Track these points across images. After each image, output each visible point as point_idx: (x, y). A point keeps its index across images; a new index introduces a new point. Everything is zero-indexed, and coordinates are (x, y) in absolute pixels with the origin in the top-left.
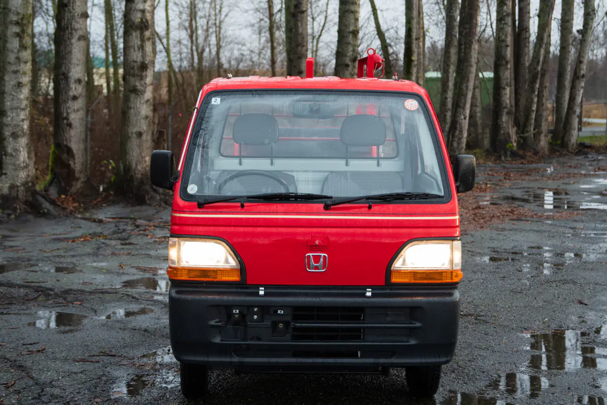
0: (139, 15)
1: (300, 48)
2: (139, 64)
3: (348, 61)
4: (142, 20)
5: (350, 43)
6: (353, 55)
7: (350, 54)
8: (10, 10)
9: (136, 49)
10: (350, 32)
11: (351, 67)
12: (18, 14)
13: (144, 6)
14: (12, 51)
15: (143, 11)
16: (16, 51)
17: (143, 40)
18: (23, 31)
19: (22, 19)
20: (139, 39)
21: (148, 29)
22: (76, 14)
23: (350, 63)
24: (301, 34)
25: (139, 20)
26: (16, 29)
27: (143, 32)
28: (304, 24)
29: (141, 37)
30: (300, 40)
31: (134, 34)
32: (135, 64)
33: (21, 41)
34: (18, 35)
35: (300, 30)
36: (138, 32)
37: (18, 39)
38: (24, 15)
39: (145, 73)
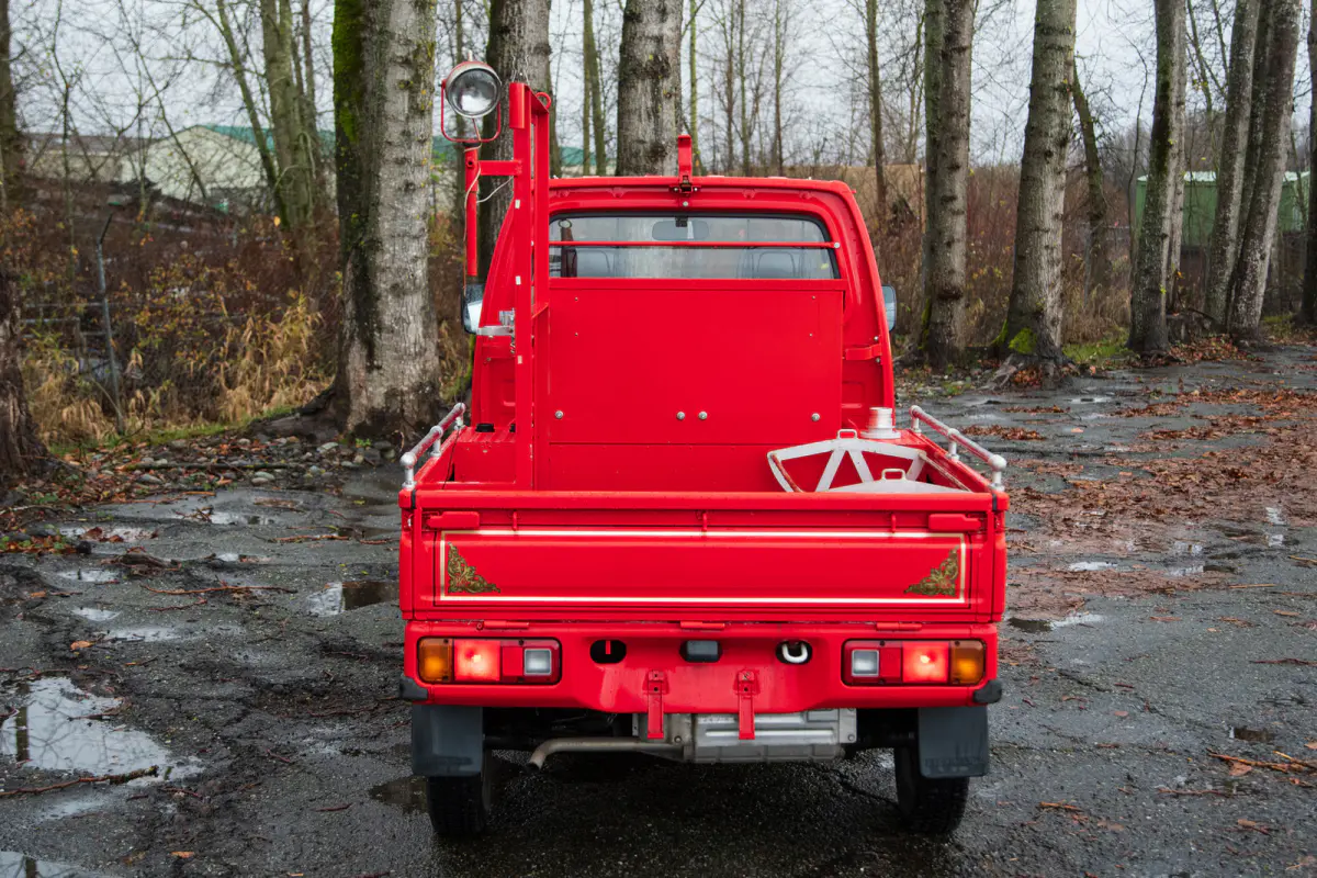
0: (651, 47)
1: (954, 120)
2: (648, 146)
3: (1049, 145)
4: (656, 57)
5: (1055, 110)
6: (1059, 133)
7: (1054, 131)
8: (392, 36)
9: (644, 116)
10: (1055, 89)
11: (1055, 157)
12: (408, 42)
13: (661, 29)
14: (395, 120)
15: (659, 40)
16: (402, 118)
17: (656, 99)
18: (417, 78)
19: (416, 53)
20: (649, 96)
21: (667, 77)
22: (526, 47)
23: (1053, 149)
24: (959, 93)
25: (651, 57)
26: (404, 74)
27: (658, 81)
28: (964, 73)
29: (653, 91)
30: (955, 104)
31: (640, 86)
32: (641, 147)
33: (412, 99)
34: (407, 85)
35: (957, 85)
36: (648, 82)
37: (406, 94)
38: (419, 46)
39: (659, 164)
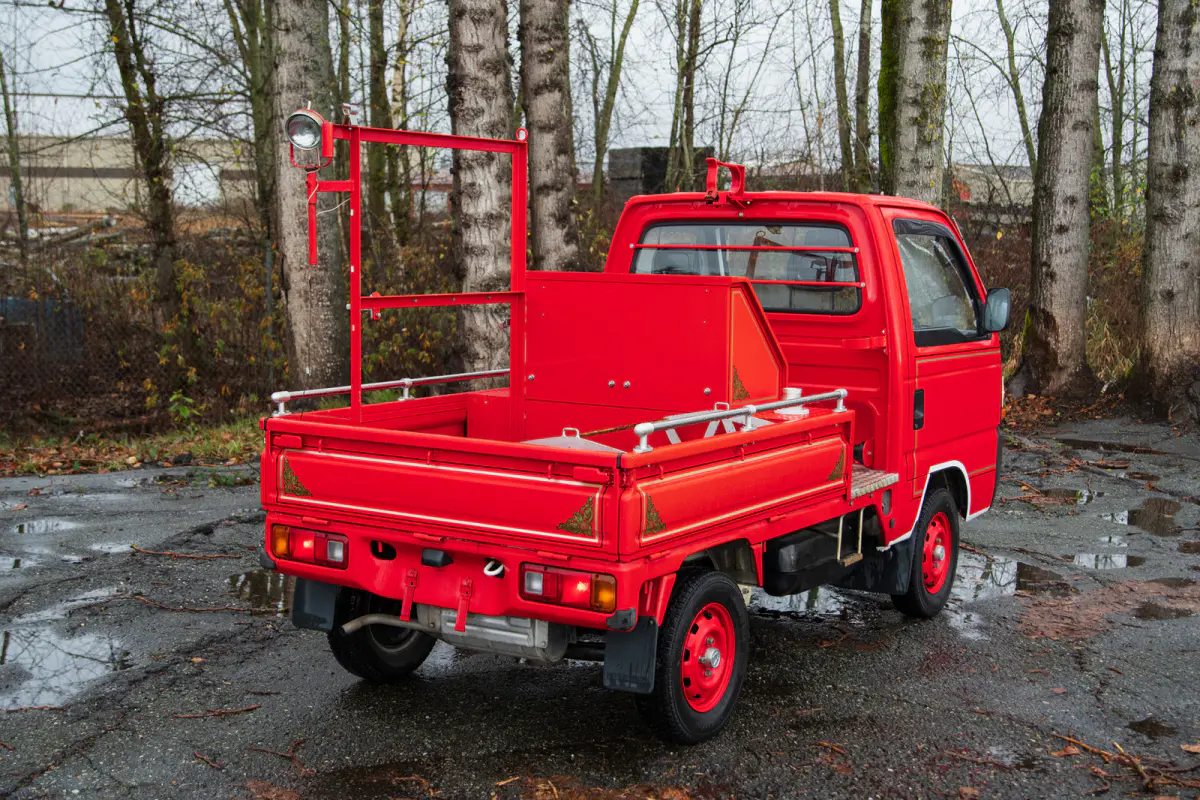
0: (1174, 80)
2: (1170, 168)
4: (1179, 89)
8: (905, 81)
9: (1167, 141)
12: (917, 86)
13: (1184, 63)
14: (907, 150)
15: (1183, 73)
16: (912, 149)
17: (1180, 126)
18: (924, 115)
19: (924, 94)
20: (1173, 124)
21: (1192, 106)
25: (1174, 89)
26: (913, 112)
27: (1181, 110)
29: (1176, 119)
31: (1164, 115)
32: (1164, 169)
33: (920, 132)
34: (915, 121)
36: (1171, 111)
37: (915, 128)
38: (926, 88)
39: (1182, 185)
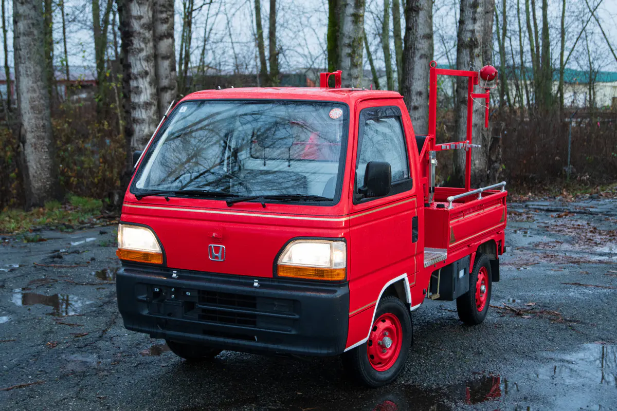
0: (469, 35)
4: (471, 39)
8: (344, 35)
9: (466, 65)
12: (350, 37)
13: (474, 27)
14: (346, 69)
15: (473, 32)
16: (348, 68)
17: (472, 58)
18: (354, 52)
19: (353, 42)
20: (469, 56)
21: (478, 47)
25: (469, 39)
26: (348, 50)
27: (472, 50)
29: (470, 54)
31: (464, 52)
33: (352, 60)
34: (350, 55)
36: (468, 50)
37: (350, 58)
38: (354, 39)
